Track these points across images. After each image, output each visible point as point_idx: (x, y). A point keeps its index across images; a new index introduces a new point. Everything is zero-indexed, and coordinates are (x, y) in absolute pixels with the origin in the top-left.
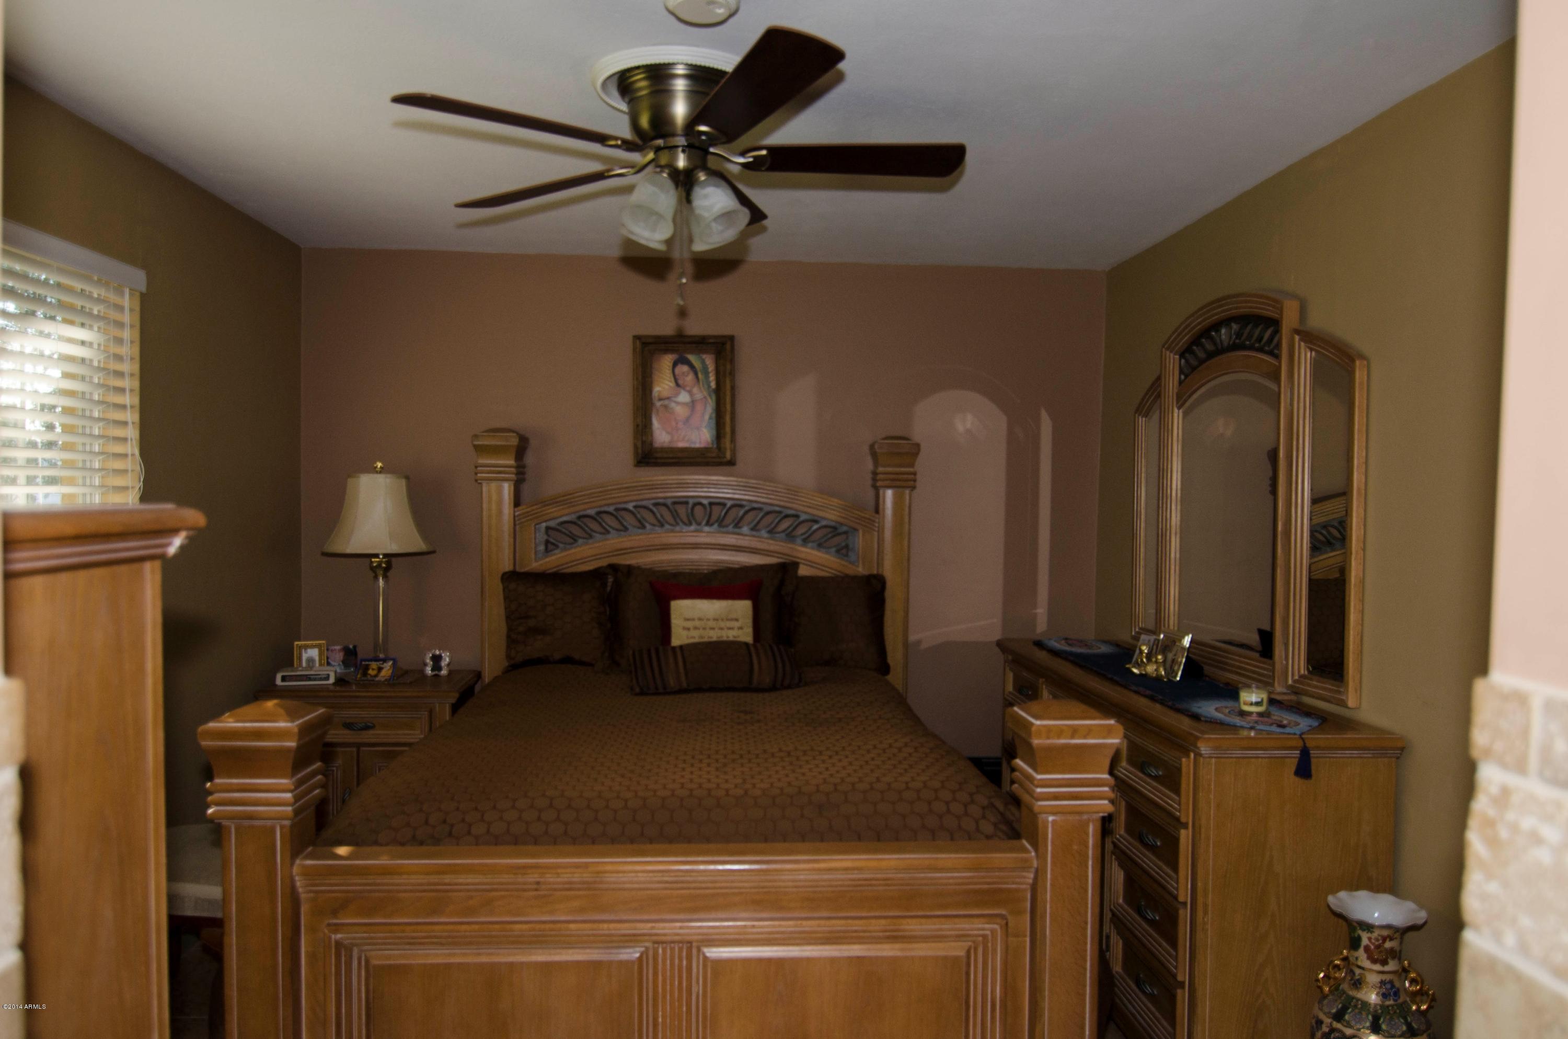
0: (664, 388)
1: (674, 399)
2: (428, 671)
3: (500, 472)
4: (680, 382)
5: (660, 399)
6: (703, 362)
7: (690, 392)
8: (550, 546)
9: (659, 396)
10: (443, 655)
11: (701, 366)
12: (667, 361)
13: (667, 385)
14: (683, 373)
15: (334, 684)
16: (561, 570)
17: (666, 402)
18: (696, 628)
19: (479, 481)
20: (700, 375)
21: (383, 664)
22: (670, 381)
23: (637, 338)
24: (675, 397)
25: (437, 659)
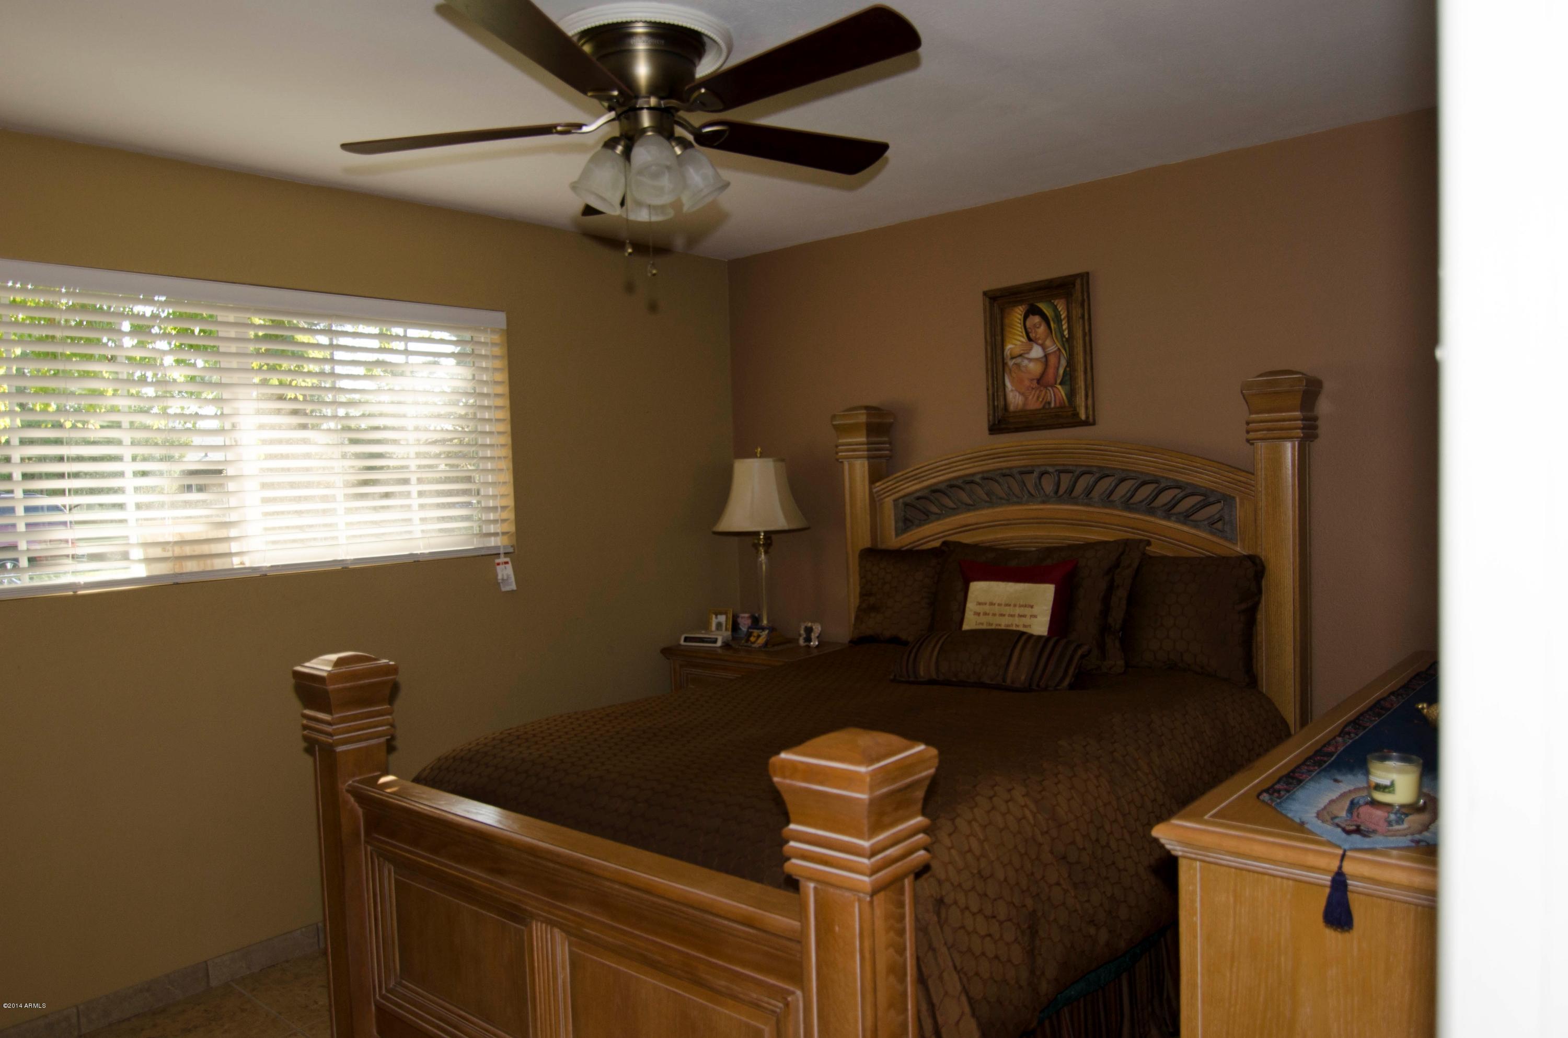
0: (1016, 345)
1: (1026, 356)
2: (802, 642)
3: (854, 450)
4: (1032, 335)
5: (1012, 358)
6: (1055, 308)
7: (1043, 347)
8: (906, 523)
9: (1011, 354)
10: (814, 627)
11: (1053, 314)
12: (1018, 313)
13: (1019, 341)
14: (1035, 325)
15: (721, 647)
16: (914, 547)
17: (1018, 360)
18: (986, 614)
19: (840, 460)
20: (1052, 325)
21: (761, 632)
22: (1023, 337)
23: (985, 294)
24: (1028, 353)
25: (809, 631)
